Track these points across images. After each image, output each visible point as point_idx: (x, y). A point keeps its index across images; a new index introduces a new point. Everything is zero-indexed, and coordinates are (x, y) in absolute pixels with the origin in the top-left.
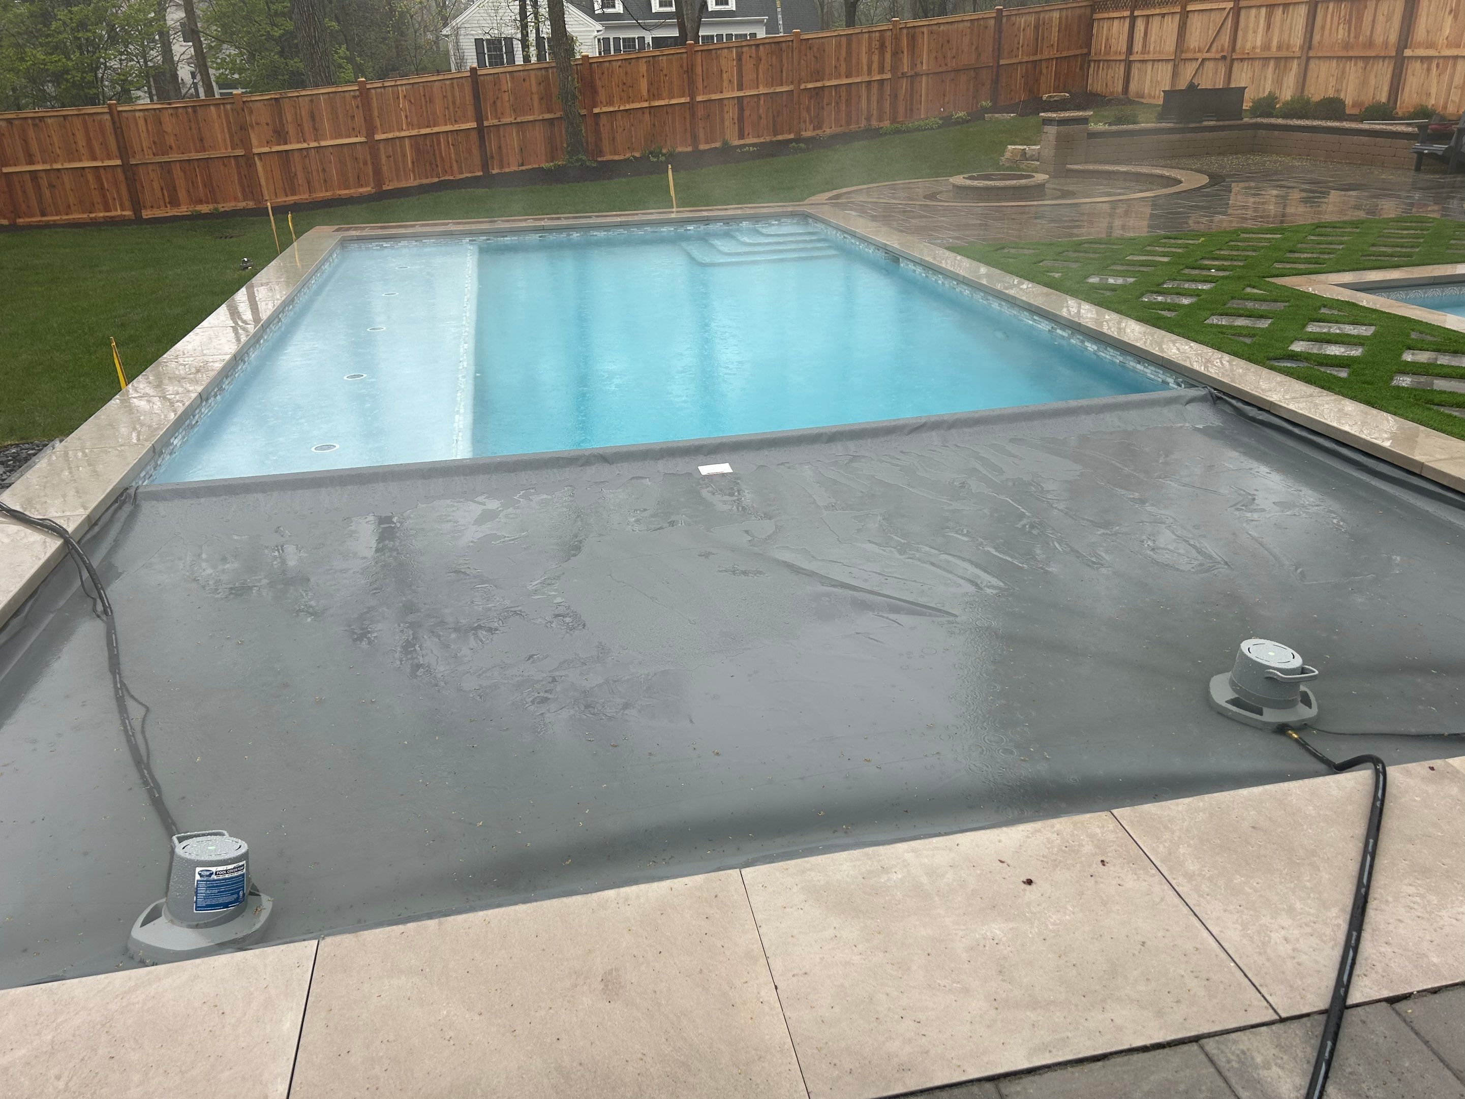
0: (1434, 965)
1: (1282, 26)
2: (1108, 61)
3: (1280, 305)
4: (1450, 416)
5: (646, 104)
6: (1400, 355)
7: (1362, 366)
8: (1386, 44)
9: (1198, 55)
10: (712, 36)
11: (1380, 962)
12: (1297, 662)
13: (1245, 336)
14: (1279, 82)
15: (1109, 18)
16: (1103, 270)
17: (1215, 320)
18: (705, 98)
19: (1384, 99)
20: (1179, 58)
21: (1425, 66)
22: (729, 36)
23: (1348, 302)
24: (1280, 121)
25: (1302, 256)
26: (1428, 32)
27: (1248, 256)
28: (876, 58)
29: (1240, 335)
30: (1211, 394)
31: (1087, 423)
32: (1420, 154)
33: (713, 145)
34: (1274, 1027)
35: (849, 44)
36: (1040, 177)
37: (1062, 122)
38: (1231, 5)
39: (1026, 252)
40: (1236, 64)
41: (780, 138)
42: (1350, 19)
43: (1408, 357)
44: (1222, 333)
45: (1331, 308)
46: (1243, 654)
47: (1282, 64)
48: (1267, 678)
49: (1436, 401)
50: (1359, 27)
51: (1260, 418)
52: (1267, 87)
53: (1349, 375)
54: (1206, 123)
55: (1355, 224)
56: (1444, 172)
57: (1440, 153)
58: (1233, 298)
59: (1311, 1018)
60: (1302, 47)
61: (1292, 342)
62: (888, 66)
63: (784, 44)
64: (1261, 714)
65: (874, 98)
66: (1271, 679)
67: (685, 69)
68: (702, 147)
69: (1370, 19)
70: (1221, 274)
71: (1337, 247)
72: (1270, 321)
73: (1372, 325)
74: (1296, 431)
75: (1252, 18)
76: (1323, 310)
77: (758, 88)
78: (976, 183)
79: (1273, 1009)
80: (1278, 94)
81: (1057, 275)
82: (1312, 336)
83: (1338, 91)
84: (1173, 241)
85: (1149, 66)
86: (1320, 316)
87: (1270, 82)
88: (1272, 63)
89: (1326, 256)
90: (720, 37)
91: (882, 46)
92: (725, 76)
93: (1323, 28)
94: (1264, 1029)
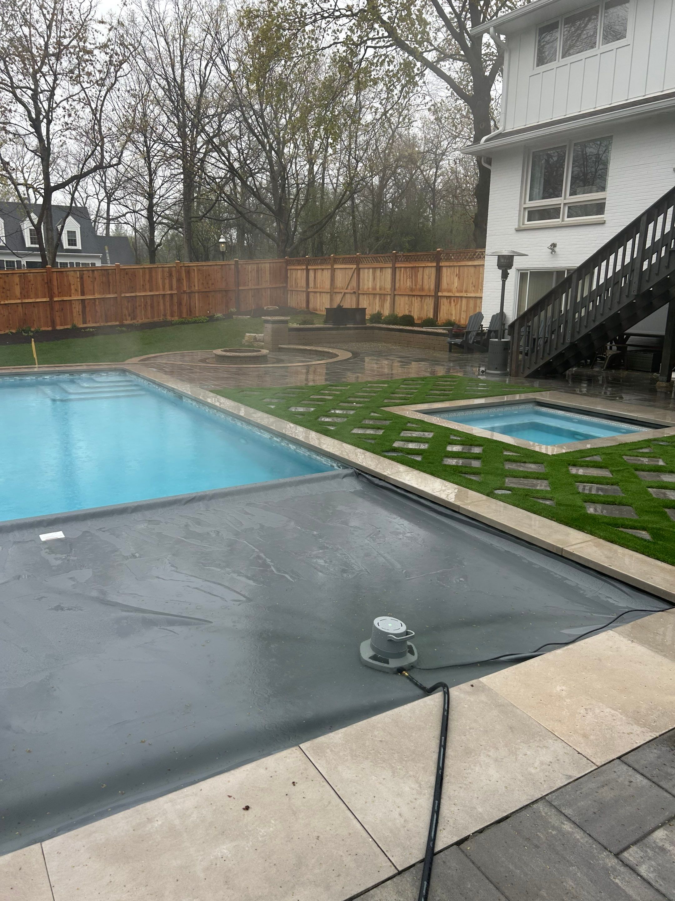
0: (480, 813)
1: (380, 278)
2: (297, 291)
3: (388, 423)
4: (470, 479)
5: (19, 301)
6: (446, 448)
7: (428, 454)
8: (429, 290)
9: (342, 291)
10: (67, 263)
11: (452, 818)
12: (403, 629)
13: (371, 439)
14: (382, 306)
15: (295, 269)
16: (298, 404)
17: (355, 431)
18: (60, 299)
19: (431, 316)
20: (332, 292)
21: (448, 301)
22: (78, 264)
23: (420, 420)
24: (384, 326)
25: (397, 395)
26: (448, 284)
27: (372, 396)
28: (167, 281)
29: (369, 439)
30: (355, 472)
31: (290, 492)
32: (451, 344)
33: (66, 327)
34: (395, 879)
35: (150, 273)
36: (265, 351)
37: (274, 322)
38: (355, 266)
39: (256, 393)
40: (361, 296)
41: (109, 324)
42: (412, 276)
43: (449, 448)
44: (360, 438)
45: (412, 423)
46: (375, 626)
47: (383, 297)
48: (389, 640)
49: (463, 471)
50: (416, 282)
51: (381, 484)
52: (377, 309)
53: (422, 459)
54: (348, 326)
55: (423, 379)
56: (462, 353)
57: (459, 343)
58: (364, 419)
59: (415, 867)
60: (391, 289)
61: (394, 442)
62: (175, 286)
63: (110, 271)
64: (388, 663)
65: (168, 304)
66: (391, 641)
67: (46, 281)
68: (58, 328)
69: (421, 277)
70: (358, 405)
71: (414, 391)
72: (383, 431)
73: (431, 432)
74: (398, 490)
75: (366, 274)
76: (409, 425)
77: (94, 294)
78: (228, 354)
79: (394, 866)
80: (382, 312)
81: (273, 407)
82: (403, 439)
83: (410, 312)
84: (334, 388)
85: (318, 294)
86: (407, 428)
87: (377, 305)
88: (378, 297)
89: (409, 396)
90: (72, 264)
91: (171, 275)
92: (72, 287)
93: (400, 280)
94: (389, 882)
